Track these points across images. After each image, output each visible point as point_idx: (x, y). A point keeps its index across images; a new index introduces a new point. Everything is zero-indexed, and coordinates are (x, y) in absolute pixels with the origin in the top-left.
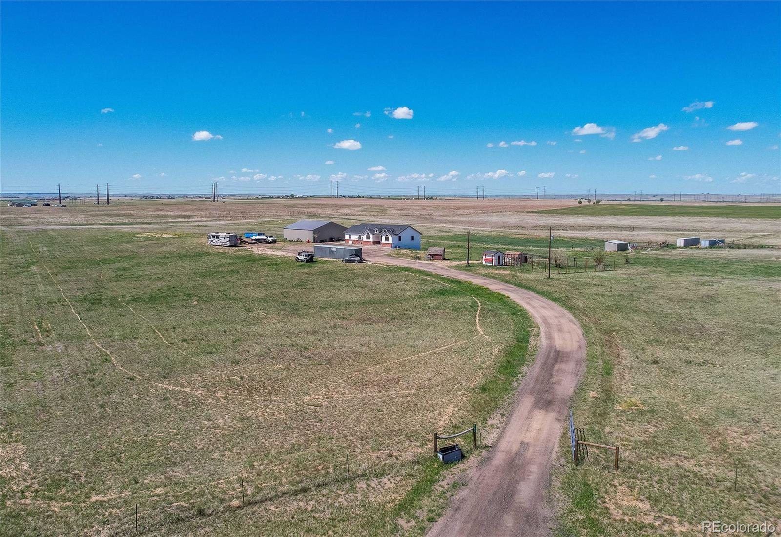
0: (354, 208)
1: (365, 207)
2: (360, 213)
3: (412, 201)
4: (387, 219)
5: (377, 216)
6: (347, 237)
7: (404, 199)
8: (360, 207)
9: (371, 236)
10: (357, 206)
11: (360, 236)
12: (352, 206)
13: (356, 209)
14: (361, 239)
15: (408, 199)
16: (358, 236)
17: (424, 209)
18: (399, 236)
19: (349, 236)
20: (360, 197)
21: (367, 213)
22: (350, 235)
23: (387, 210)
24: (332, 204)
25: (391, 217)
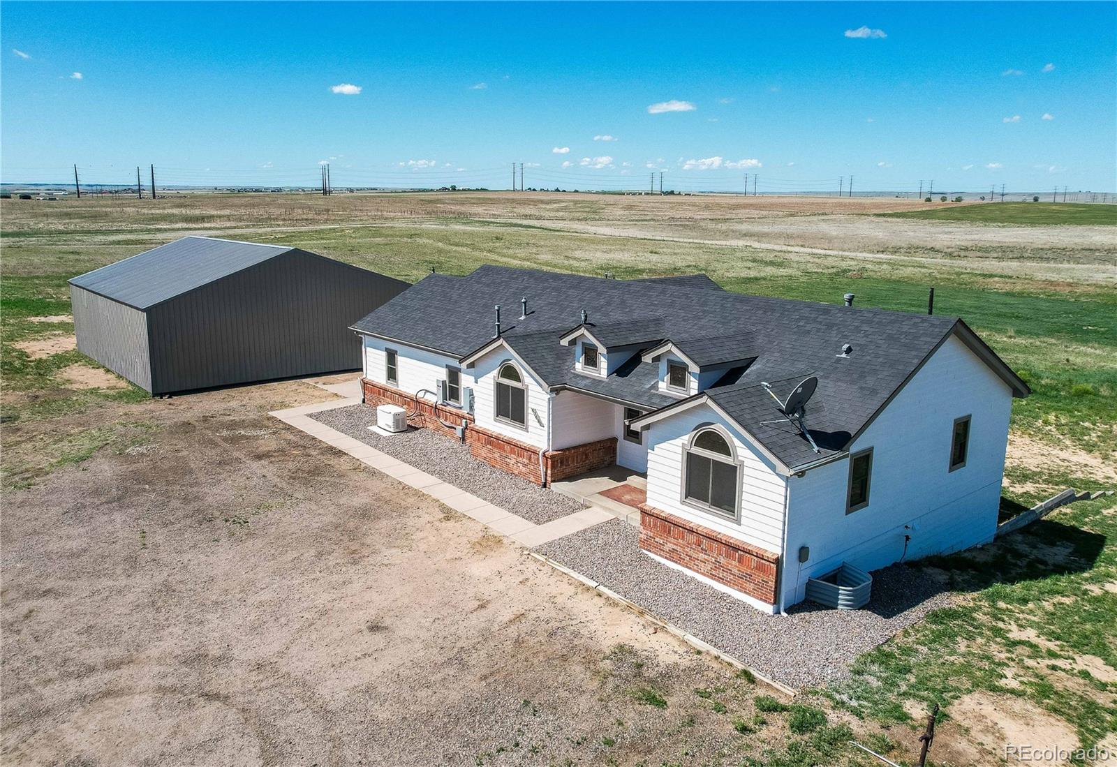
0: (544, 206)
1: (565, 204)
2: (553, 214)
3: (640, 196)
4: (607, 225)
5: (585, 219)
6: (374, 362)
7: (628, 194)
8: (556, 203)
9: (538, 397)
10: (548, 202)
11: (454, 375)
12: (542, 202)
13: (548, 207)
14: (464, 399)
15: (634, 194)
16: (443, 374)
17: (672, 208)
18: (856, 447)
19: (383, 355)
20: (559, 191)
21: (566, 215)
22: (391, 357)
23: (604, 209)
24: (505, 199)
25: (614, 222)
